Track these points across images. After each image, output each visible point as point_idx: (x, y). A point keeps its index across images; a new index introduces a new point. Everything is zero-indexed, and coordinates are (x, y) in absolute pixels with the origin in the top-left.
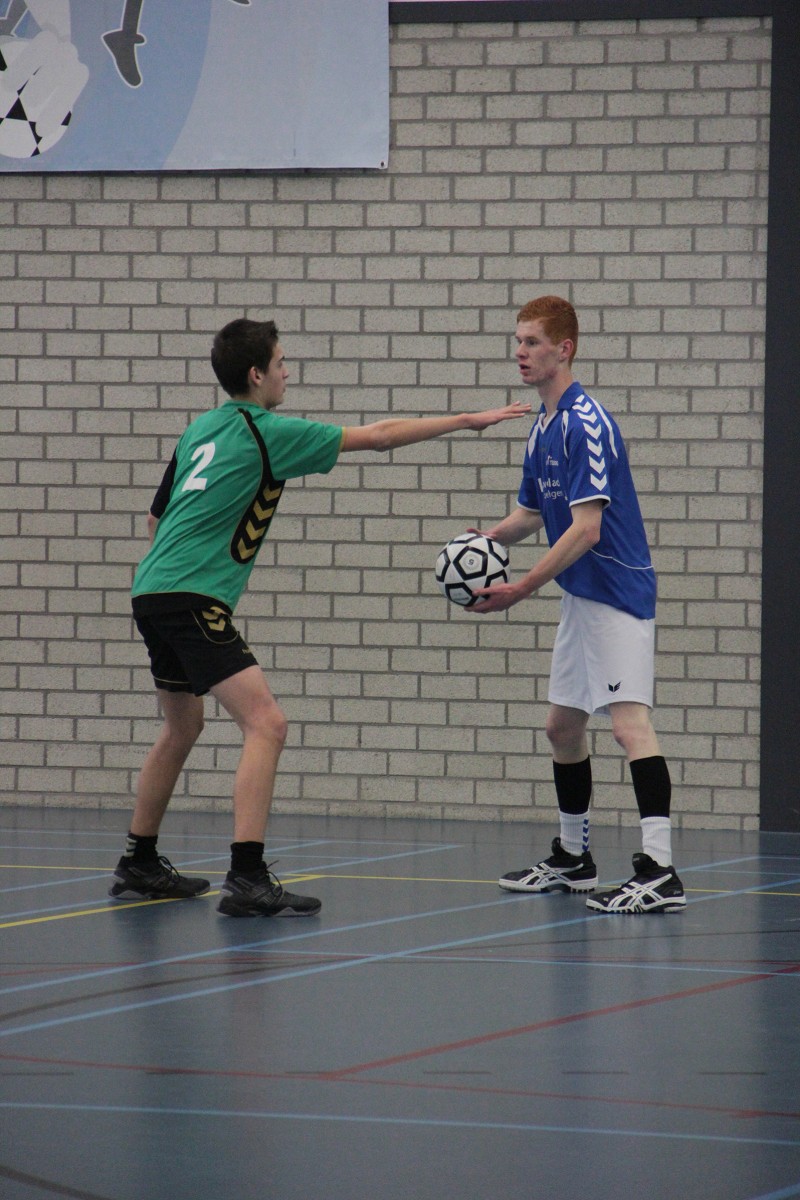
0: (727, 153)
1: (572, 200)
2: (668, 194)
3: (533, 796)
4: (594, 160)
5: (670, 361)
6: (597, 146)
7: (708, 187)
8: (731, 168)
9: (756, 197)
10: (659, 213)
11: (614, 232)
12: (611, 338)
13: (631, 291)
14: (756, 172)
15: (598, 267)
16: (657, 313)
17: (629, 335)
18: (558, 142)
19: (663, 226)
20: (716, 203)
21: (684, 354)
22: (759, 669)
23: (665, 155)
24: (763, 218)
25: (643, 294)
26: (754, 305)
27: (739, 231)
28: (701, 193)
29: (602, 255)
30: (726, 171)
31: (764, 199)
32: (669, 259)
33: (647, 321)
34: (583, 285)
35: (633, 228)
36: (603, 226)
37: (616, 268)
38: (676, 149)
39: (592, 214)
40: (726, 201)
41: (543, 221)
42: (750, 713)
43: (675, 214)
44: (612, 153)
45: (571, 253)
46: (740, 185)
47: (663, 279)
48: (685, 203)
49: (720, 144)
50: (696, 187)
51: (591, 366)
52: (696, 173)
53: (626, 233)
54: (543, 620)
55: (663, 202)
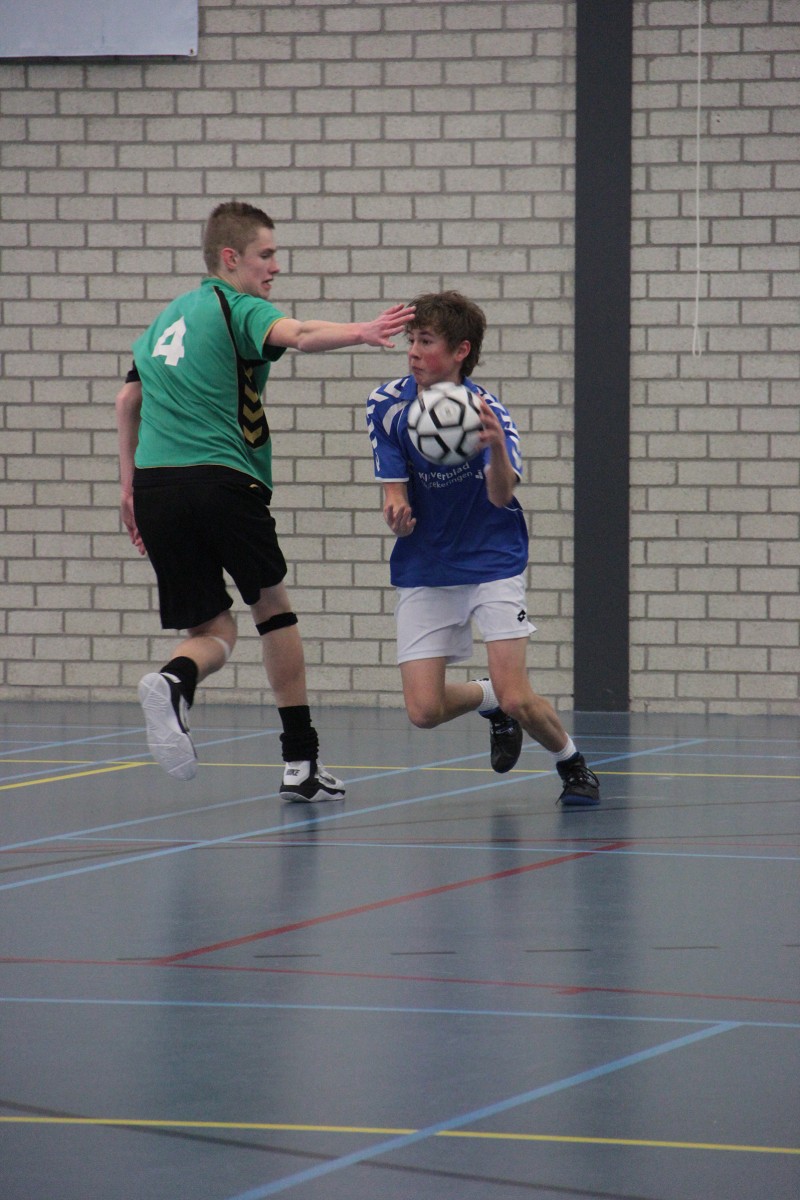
0: (535, 40)
1: (382, 86)
2: (477, 80)
3: (351, 681)
4: (402, 47)
5: (483, 248)
6: (406, 32)
7: (517, 73)
8: (539, 54)
9: (564, 83)
10: (468, 99)
11: (425, 118)
12: (423, 224)
13: (442, 177)
14: (563, 58)
15: (409, 153)
16: (468, 199)
17: (440, 222)
18: (368, 28)
19: (473, 112)
20: (524, 89)
21: (495, 240)
22: (572, 552)
23: (473, 43)
24: (571, 104)
25: (454, 180)
26: (563, 191)
27: (547, 117)
28: (509, 79)
29: (412, 142)
30: (533, 57)
31: (572, 84)
32: (479, 145)
33: (458, 207)
34: (395, 172)
35: (443, 115)
36: (413, 113)
37: (427, 154)
38: (484, 35)
39: (403, 101)
40: (534, 86)
41: (353, 107)
42: (564, 595)
43: (483, 100)
44: (420, 39)
45: (383, 140)
46: (548, 71)
47: (473, 166)
48: (494, 90)
49: (526, 30)
50: (504, 72)
51: (404, 253)
52: (504, 59)
53: (436, 120)
54: (360, 506)
55: (472, 88)
